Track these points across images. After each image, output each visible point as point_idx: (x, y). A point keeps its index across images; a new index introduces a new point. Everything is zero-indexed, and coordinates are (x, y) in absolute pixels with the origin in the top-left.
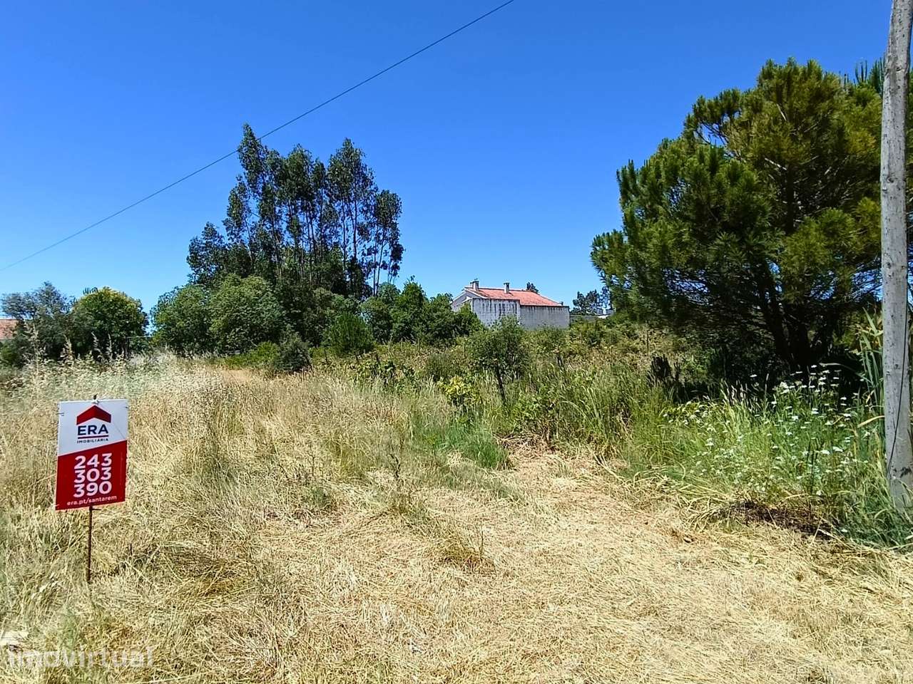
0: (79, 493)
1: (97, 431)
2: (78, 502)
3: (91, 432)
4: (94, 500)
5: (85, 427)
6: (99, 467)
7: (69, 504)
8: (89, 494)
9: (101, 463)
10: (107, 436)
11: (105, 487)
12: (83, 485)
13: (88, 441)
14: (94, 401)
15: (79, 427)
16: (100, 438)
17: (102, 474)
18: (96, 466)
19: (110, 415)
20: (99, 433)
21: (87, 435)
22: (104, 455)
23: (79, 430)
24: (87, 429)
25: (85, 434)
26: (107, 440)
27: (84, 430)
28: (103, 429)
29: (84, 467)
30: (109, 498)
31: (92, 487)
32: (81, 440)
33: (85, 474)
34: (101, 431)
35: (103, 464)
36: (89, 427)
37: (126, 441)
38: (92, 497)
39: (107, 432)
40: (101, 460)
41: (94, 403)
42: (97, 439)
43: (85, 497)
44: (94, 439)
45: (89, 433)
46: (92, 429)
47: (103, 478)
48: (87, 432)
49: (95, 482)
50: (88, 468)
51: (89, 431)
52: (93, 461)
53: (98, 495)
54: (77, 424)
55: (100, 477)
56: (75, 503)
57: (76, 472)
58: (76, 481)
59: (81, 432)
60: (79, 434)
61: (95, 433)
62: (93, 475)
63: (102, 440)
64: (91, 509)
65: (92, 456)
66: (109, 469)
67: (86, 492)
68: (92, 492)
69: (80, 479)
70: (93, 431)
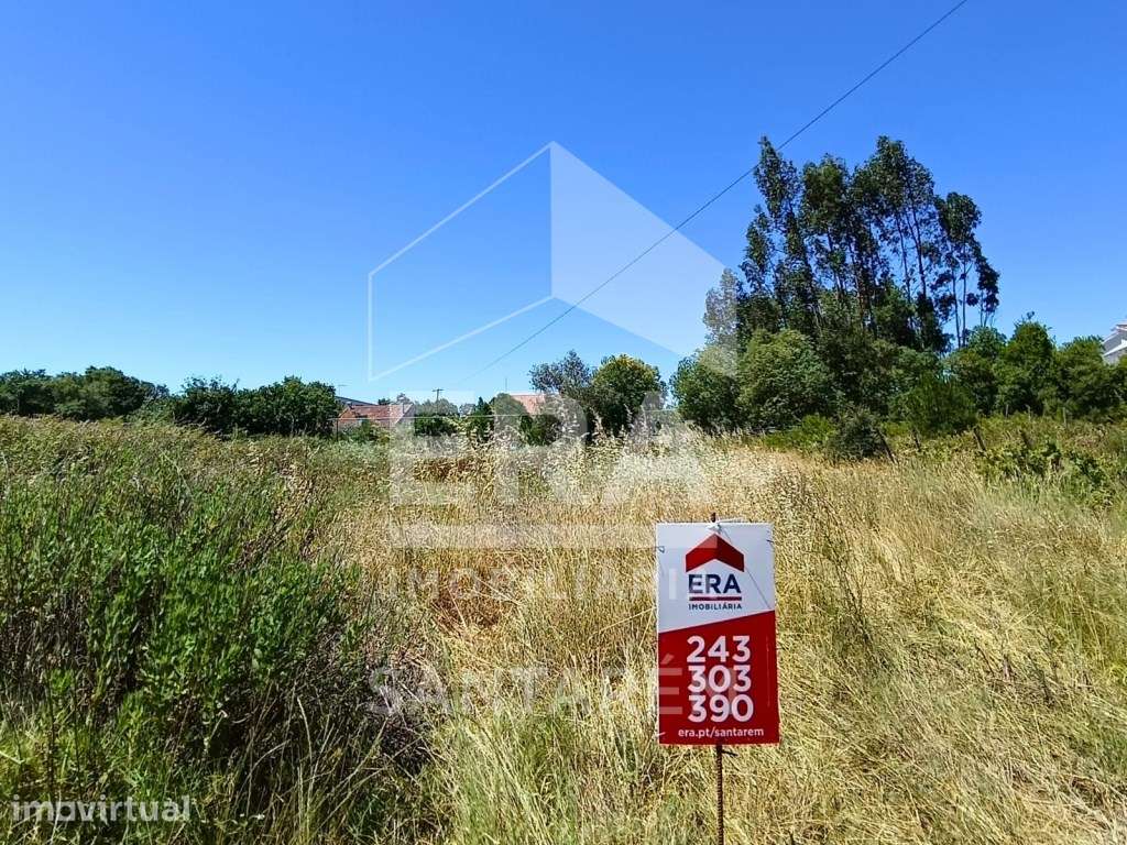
0: (698, 715)
1: (721, 587)
2: (697, 733)
3: (712, 589)
4: (724, 733)
5: (701, 576)
6: (730, 664)
7: (681, 733)
8: (714, 718)
9: (731, 655)
10: (740, 599)
11: (742, 708)
12: (702, 698)
13: (708, 607)
14: (712, 524)
15: (691, 577)
16: (728, 602)
17: (734, 676)
18: (723, 660)
19: (742, 556)
20: (725, 591)
21: (704, 595)
22: (736, 638)
23: (691, 583)
24: (703, 580)
25: (701, 592)
26: (739, 606)
27: (699, 584)
28: (732, 583)
29: (703, 659)
30: (750, 732)
31: (719, 704)
32: (695, 603)
33: (706, 674)
34: (728, 587)
35: (736, 658)
36: (709, 576)
37: (772, 614)
38: (720, 726)
39: (739, 591)
40: (732, 647)
41: (713, 529)
42: (722, 603)
43: (707, 723)
44: (718, 603)
45: (708, 591)
47: (737, 688)
48: (703, 588)
49: (722, 693)
50: (711, 662)
51: (708, 585)
52: (718, 650)
53: (730, 722)
54: (687, 570)
55: (732, 685)
56: (693, 733)
57: (691, 668)
58: (691, 688)
59: (695, 588)
60: (692, 591)
61: (718, 591)
62: (720, 679)
63: (730, 606)
64: (720, 752)
65: (715, 640)
66: (747, 668)
67: (710, 713)
68: (719, 714)
69: (698, 684)
70: (715, 586)
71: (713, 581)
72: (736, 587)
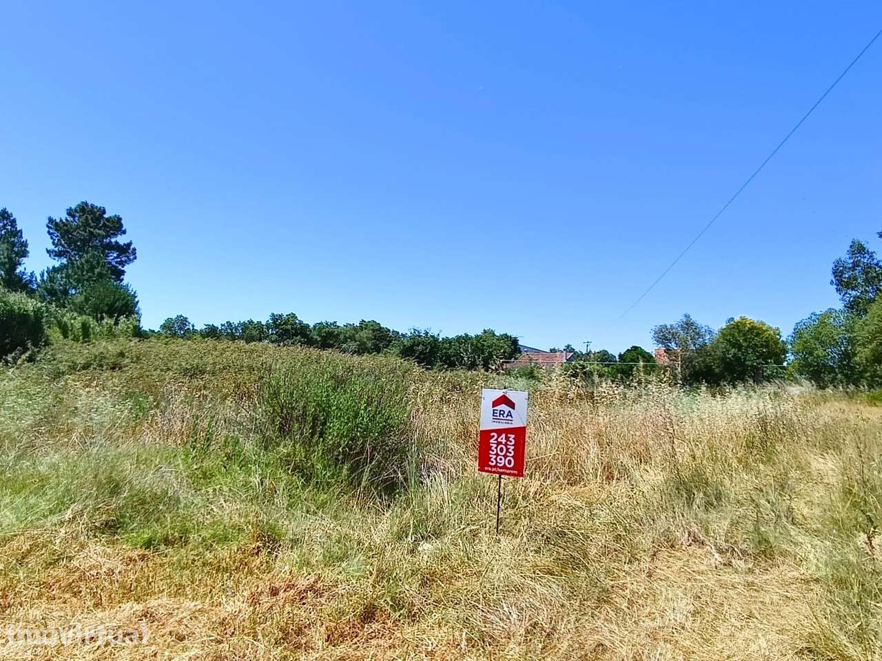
0: (492, 462)
1: (505, 415)
2: (492, 469)
4: (501, 470)
5: (497, 410)
6: (506, 445)
7: (486, 468)
8: (498, 464)
9: (507, 441)
10: (512, 421)
11: (510, 462)
12: (494, 457)
13: (499, 422)
14: (504, 391)
15: (494, 410)
16: (507, 421)
17: (507, 449)
18: (504, 443)
19: (514, 404)
20: (507, 417)
21: (499, 417)
22: (509, 435)
23: (494, 413)
24: (498, 412)
25: (497, 416)
26: (512, 423)
29: (496, 442)
30: (512, 472)
31: (501, 459)
32: (494, 420)
34: (508, 415)
35: (508, 443)
36: (500, 411)
37: (525, 427)
38: (500, 468)
39: (512, 418)
40: (507, 439)
42: (505, 421)
43: (496, 466)
44: (503, 421)
46: (502, 413)
47: (508, 454)
48: (498, 414)
49: (502, 456)
50: (499, 443)
51: (500, 414)
52: (502, 439)
53: (505, 467)
54: (493, 407)
55: (506, 452)
56: (490, 469)
57: (491, 445)
58: (491, 452)
60: (493, 415)
61: (504, 417)
62: (502, 450)
63: (508, 423)
64: (500, 477)
65: (501, 435)
66: (513, 447)
67: (497, 462)
68: (501, 463)
69: (493, 451)
70: (503, 415)
71: (502, 412)
72: (511, 416)
